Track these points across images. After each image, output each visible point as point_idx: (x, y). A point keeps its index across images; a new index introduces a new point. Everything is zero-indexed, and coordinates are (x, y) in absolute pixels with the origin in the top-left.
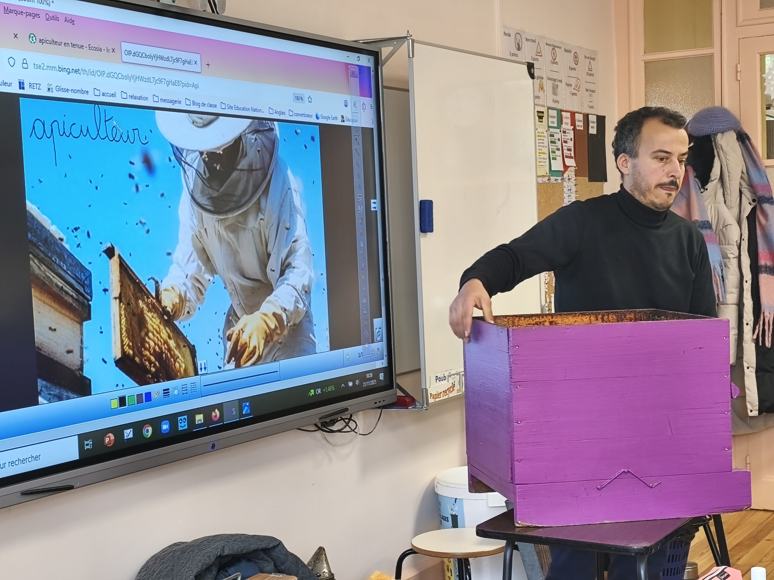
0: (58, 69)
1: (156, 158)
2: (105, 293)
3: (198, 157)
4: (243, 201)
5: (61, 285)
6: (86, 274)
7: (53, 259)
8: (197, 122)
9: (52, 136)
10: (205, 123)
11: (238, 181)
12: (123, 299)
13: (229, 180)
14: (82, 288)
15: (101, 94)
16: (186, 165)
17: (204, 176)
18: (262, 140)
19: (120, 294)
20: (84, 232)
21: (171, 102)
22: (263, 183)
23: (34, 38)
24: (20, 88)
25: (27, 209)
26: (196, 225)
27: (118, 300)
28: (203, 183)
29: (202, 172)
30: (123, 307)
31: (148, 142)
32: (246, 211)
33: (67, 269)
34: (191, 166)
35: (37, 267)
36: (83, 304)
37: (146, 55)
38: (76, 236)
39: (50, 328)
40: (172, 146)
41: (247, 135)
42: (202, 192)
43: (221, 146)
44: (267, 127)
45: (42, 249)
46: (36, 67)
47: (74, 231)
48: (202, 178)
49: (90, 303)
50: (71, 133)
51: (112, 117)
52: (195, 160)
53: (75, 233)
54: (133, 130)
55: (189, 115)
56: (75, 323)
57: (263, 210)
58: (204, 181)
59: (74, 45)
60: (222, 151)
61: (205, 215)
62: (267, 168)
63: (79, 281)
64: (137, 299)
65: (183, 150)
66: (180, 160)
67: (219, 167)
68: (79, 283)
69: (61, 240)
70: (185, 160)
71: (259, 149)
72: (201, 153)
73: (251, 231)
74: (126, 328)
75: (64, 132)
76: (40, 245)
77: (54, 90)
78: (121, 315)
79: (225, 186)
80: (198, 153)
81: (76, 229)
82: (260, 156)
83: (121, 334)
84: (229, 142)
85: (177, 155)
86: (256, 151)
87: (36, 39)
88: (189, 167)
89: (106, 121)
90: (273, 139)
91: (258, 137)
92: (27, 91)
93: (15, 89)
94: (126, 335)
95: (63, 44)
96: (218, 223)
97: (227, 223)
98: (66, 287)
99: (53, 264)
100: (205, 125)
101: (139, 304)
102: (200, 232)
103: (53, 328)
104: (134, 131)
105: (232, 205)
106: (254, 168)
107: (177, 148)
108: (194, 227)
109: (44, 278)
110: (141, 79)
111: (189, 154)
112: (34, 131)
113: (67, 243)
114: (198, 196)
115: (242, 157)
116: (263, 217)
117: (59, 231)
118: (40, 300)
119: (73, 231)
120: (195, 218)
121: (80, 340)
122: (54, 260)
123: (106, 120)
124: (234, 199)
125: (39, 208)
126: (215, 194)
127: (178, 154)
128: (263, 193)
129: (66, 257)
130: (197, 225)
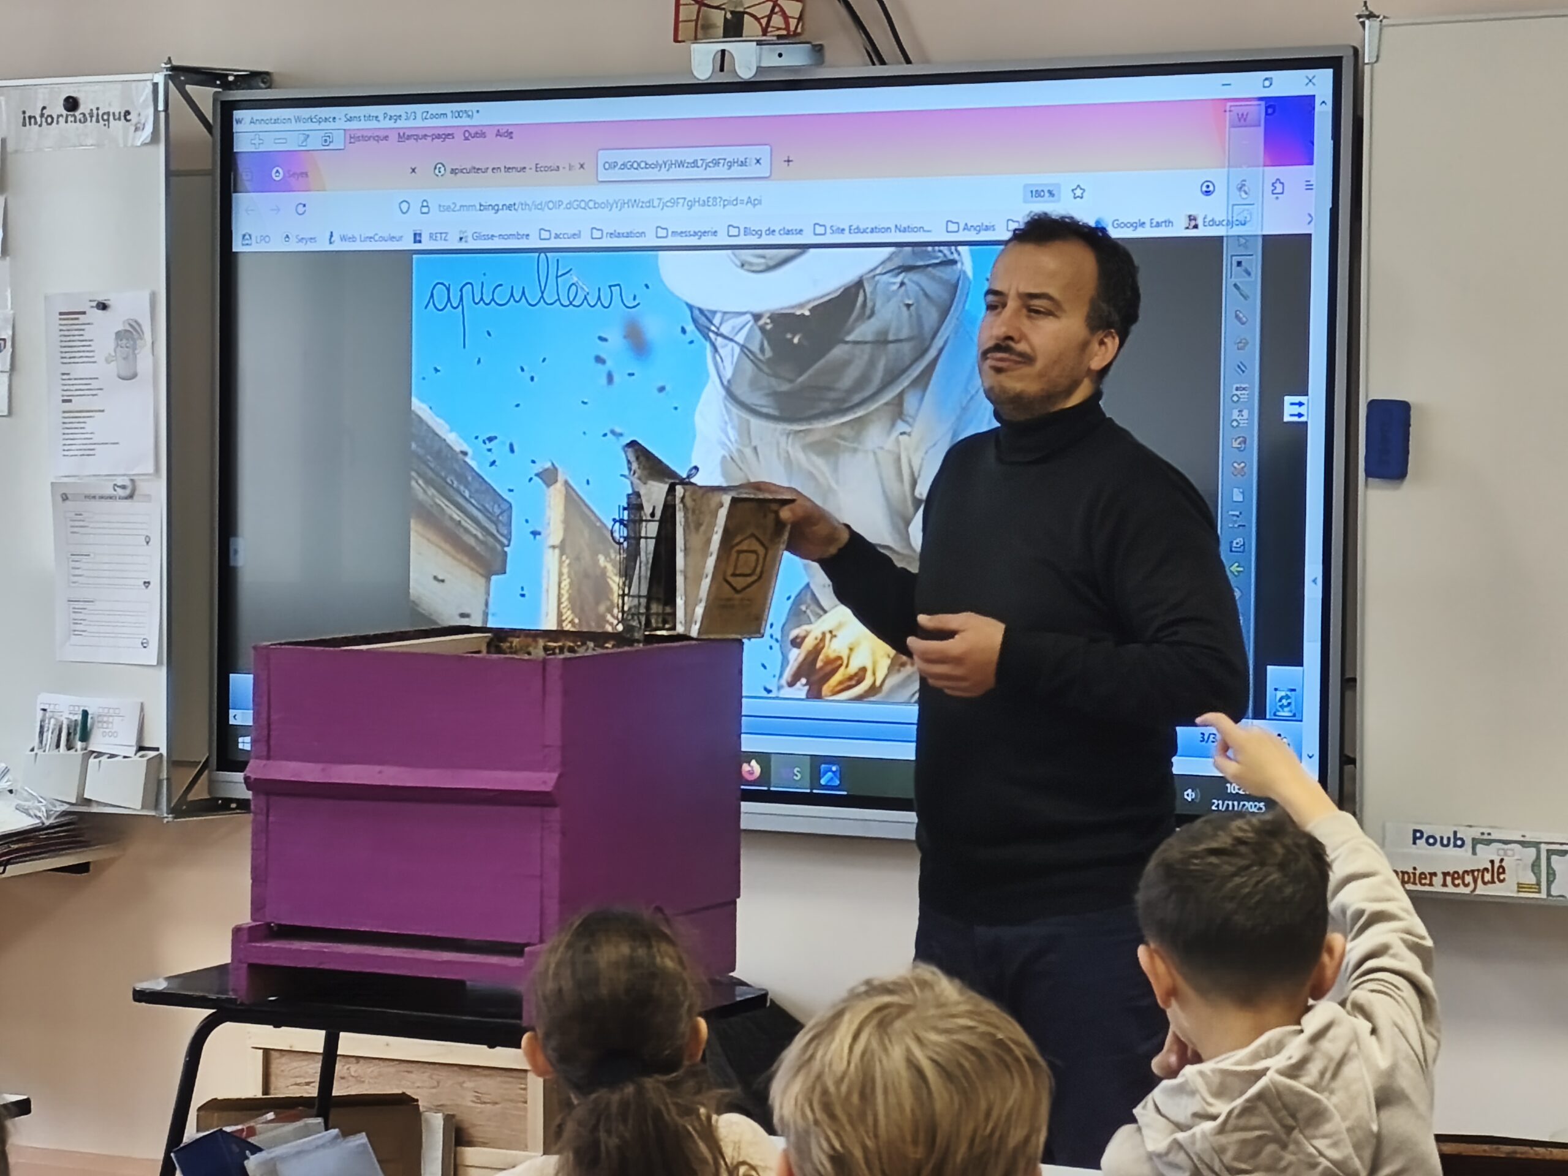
0: (478, 207)
1: (654, 328)
2: (535, 538)
3: (747, 323)
4: (857, 398)
5: (458, 519)
6: (502, 506)
7: (449, 481)
8: (751, 264)
9: (461, 307)
10: (771, 263)
11: (846, 363)
12: (568, 550)
13: (822, 362)
14: (494, 527)
15: (553, 235)
16: (720, 339)
17: (760, 356)
18: (918, 284)
19: (563, 542)
20: (503, 443)
21: (695, 234)
22: (914, 366)
23: (442, 169)
24: (415, 242)
25: (413, 408)
26: (733, 439)
27: (557, 551)
28: (755, 368)
29: (755, 347)
30: (567, 562)
31: (638, 304)
32: (860, 418)
33: (470, 496)
34: (731, 340)
35: (421, 491)
36: (493, 550)
37: (646, 164)
38: (489, 450)
39: (435, 578)
40: (691, 307)
41: (877, 278)
42: (754, 384)
43: (809, 302)
44: (937, 258)
45: (432, 465)
46: (442, 209)
47: (487, 442)
48: (756, 361)
49: (506, 549)
50: (493, 299)
51: (571, 270)
52: (741, 329)
53: (489, 445)
54: (610, 287)
55: (734, 254)
56: (478, 575)
57: (910, 416)
58: (760, 364)
59: (508, 169)
60: (810, 310)
61: (755, 422)
62: (928, 336)
63: (489, 515)
64: (595, 554)
65: (714, 313)
66: (706, 331)
67: (799, 339)
68: (488, 518)
69: (465, 453)
70: (718, 329)
71: (910, 302)
72: (757, 317)
73: (871, 456)
74: (570, 594)
75: (482, 299)
76: (429, 460)
77: (470, 239)
78: (561, 574)
79: (811, 371)
80: (749, 317)
81: (491, 439)
82: (910, 316)
83: (559, 603)
84: (828, 294)
85: (701, 322)
86: (902, 305)
87: (445, 170)
88: (726, 342)
89: (557, 277)
90: (954, 281)
91: (910, 280)
92: (426, 245)
93: (408, 245)
94: (569, 606)
95: (490, 170)
96: (788, 437)
97: (810, 439)
98: (466, 521)
99: (448, 487)
100: (769, 269)
101: (598, 560)
102: (740, 451)
103: (440, 577)
104: (612, 288)
105: (827, 405)
106: (891, 337)
107: (701, 311)
108: (728, 443)
109: (431, 506)
110: (635, 203)
111: (728, 320)
112: (431, 301)
113: (473, 459)
114: (743, 391)
115: (857, 320)
116: (907, 429)
117: (461, 441)
118: (423, 536)
119: (484, 442)
120: (733, 427)
121: (483, 602)
122: (450, 483)
123: (559, 274)
124: (833, 395)
125: (431, 408)
126: (785, 387)
127: (703, 320)
128: (914, 383)
129: (470, 478)
130: (736, 441)
